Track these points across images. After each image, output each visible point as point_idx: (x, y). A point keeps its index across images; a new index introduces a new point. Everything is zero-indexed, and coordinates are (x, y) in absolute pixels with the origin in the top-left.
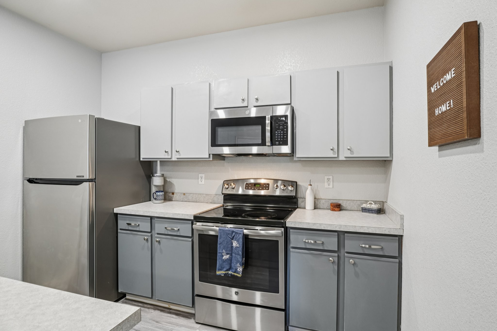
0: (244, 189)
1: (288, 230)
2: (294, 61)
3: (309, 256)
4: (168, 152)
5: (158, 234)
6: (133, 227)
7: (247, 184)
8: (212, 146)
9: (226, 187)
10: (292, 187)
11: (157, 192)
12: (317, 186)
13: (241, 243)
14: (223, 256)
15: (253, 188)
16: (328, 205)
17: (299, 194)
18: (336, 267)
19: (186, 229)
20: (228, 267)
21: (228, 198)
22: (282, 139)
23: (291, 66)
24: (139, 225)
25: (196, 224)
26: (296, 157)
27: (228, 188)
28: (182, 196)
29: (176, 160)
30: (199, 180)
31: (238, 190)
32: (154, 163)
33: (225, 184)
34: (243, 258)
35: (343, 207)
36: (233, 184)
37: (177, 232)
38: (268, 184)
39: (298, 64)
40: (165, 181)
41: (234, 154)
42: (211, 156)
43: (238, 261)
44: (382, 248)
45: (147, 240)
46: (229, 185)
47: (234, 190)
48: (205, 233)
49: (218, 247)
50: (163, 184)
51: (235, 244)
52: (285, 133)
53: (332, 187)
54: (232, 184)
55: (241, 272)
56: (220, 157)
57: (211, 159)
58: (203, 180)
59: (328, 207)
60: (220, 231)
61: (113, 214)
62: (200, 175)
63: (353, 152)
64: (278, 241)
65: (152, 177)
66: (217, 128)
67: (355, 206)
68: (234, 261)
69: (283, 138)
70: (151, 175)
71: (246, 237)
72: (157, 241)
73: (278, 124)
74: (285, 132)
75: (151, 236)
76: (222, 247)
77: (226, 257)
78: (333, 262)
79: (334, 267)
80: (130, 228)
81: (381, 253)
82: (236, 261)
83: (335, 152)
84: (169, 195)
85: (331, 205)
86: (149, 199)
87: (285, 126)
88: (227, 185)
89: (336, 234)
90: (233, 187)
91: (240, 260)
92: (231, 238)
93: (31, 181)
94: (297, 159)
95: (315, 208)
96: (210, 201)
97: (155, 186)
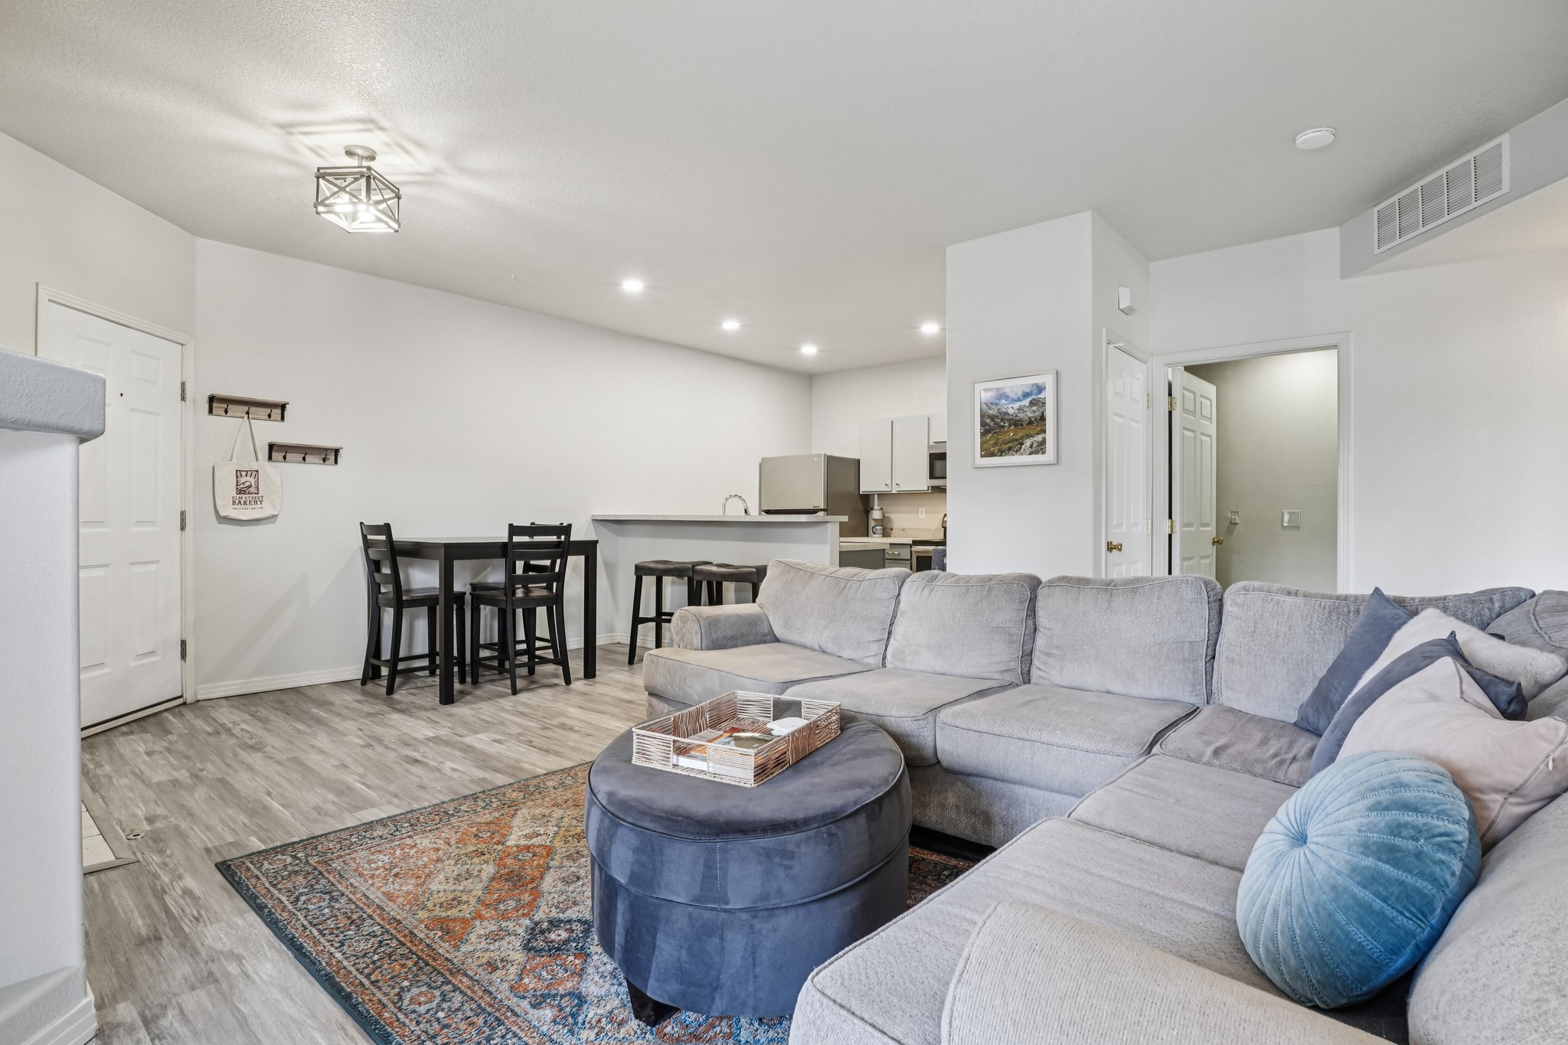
4: (887, 484)
8: (930, 478)
11: (875, 525)
19: (905, 553)
28: (901, 532)
29: (897, 492)
30: (919, 514)
32: (871, 498)
40: (884, 516)
42: (930, 488)
50: (882, 518)
57: (930, 491)
58: (924, 514)
62: (920, 509)
65: (871, 511)
66: (934, 461)
70: (869, 509)
84: (887, 527)
86: (867, 534)
93: (767, 512)
97: (874, 519)
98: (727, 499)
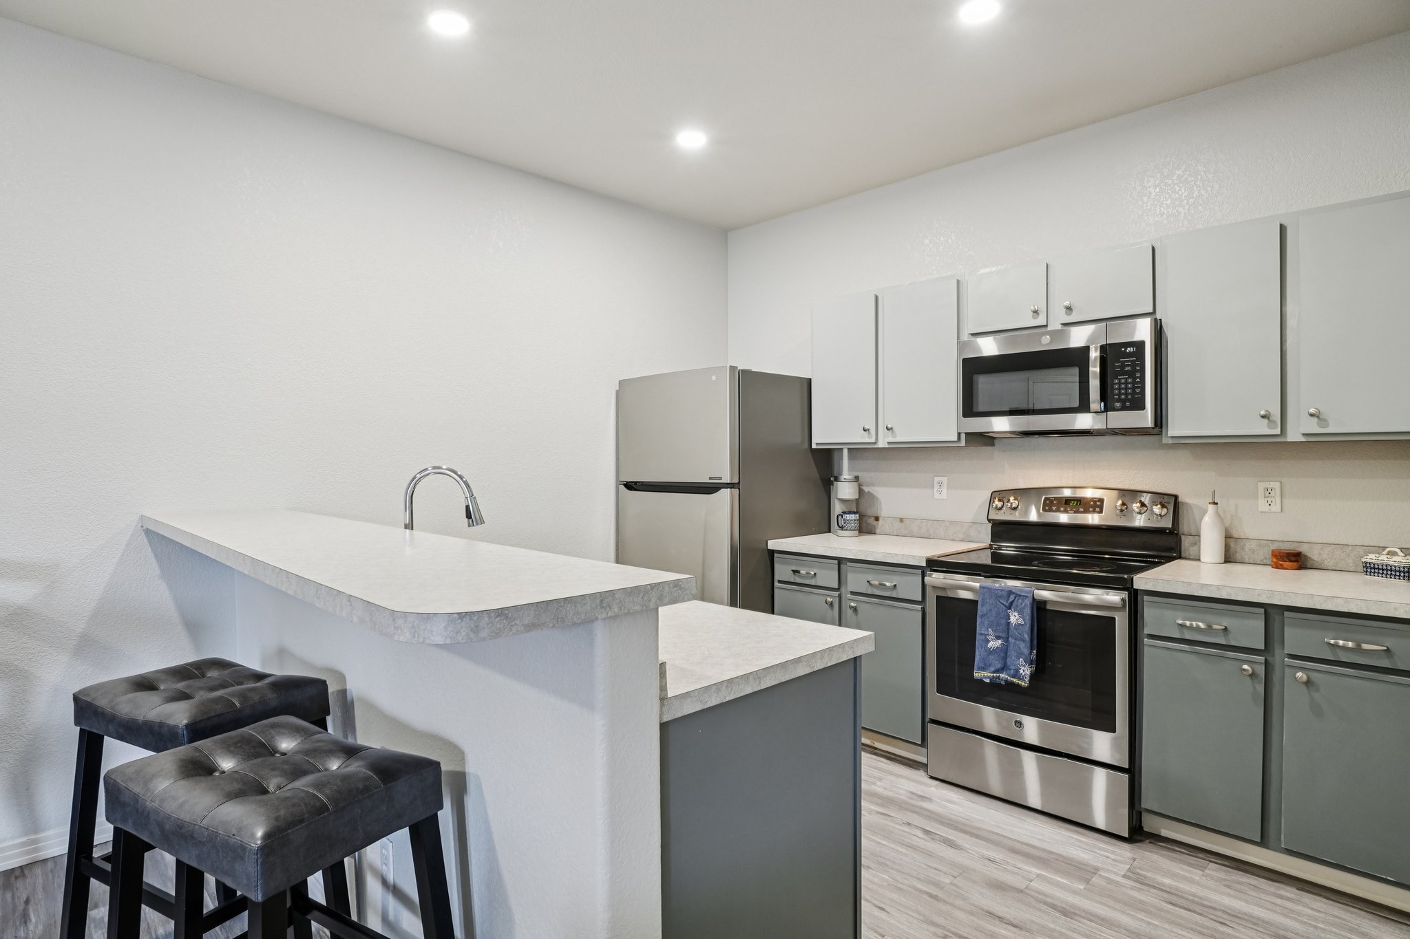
0: (1041, 511)
1: (1139, 597)
2: (1169, 202)
3: (1193, 658)
4: (869, 430)
5: (852, 593)
6: (803, 577)
7: (1046, 499)
8: (965, 416)
9: (996, 506)
10: (1163, 506)
11: (844, 513)
12: (1236, 506)
13: (1028, 618)
14: (988, 641)
15: (1062, 509)
16: (1265, 554)
17: (1185, 526)
18: (1261, 688)
19: (910, 587)
20: (999, 666)
21: (1002, 530)
22: (1130, 397)
23: (1162, 214)
24: (815, 574)
25: (930, 576)
26: (1169, 435)
27: (1001, 509)
28: (897, 524)
29: (887, 446)
30: (935, 490)
31: (1027, 512)
32: (836, 455)
33: (995, 498)
34: (1032, 649)
35: (1311, 562)
36: (1015, 499)
37: (892, 591)
38: (1102, 501)
39: (1181, 209)
40: (861, 491)
41: (1015, 432)
42: (963, 436)
43: (1020, 655)
44: (1388, 650)
45: (831, 604)
46: (1005, 500)
47: (1017, 513)
48: (950, 594)
49: (978, 623)
50: (857, 497)
51: (1014, 618)
52: (1138, 383)
53: (1280, 510)
54: (1012, 499)
55: (1027, 676)
56: (985, 439)
57: (963, 443)
58: (944, 490)
59: (1265, 558)
60: (982, 590)
61: (767, 553)
62: (937, 479)
63: (1325, 420)
64: (1115, 618)
65: (835, 483)
66: (975, 376)
67: (1350, 561)
68: (1012, 653)
69: (1134, 393)
70: (832, 479)
71: (1040, 607)
72: (851, 607)
73: (1119, 362)
74: (1138, 380)
75: (840, 596)
76: (986, 622)
77: (994, 644)
78: (1253, 675)
79: (1254, 687)
80: (798, 580)
81: (1385, 663)
82: (1016, 654)
83: (1274, 422)
84: (868, 522)
85: (1272, 555)
86: (827, 529)
87: (1138, 365)
88: (1000, 500)
89: (1262, 611)
90: (1014, 505)
91: (1026, 651)
92: (1005, 606)
93: (630, 486)
94: (1170, 441)
95: (1228, 560)
96: (961, 536)
97: (841, 500)
98: (415, 482)
